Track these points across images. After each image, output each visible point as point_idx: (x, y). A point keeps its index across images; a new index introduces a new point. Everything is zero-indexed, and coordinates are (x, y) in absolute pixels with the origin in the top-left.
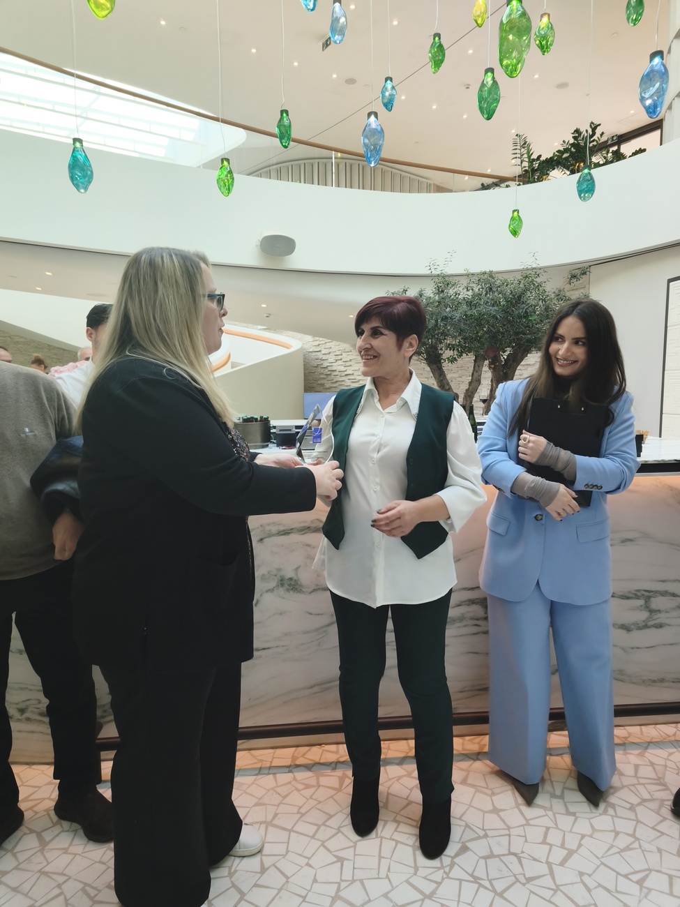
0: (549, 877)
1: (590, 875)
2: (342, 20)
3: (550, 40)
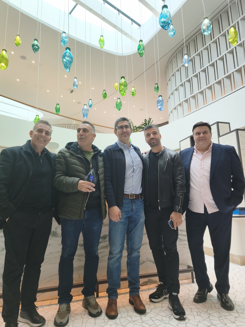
0: (141, 320)
1: (154, 318)
2: (77, 83)
3: (135, 93)
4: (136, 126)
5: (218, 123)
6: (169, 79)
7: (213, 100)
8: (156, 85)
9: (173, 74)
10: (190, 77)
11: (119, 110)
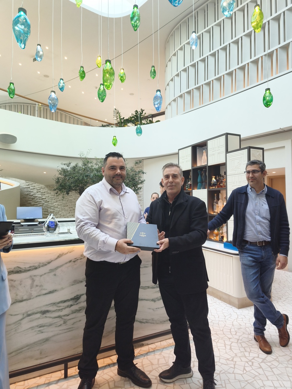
3: (124, 78)
4: (124, 118)
5: (227, 134)
6: (169, 59)
7: (221, 97)
8: (153, 68)
9: (174, 52)
10: (195, 61)
11: (102, 102)
